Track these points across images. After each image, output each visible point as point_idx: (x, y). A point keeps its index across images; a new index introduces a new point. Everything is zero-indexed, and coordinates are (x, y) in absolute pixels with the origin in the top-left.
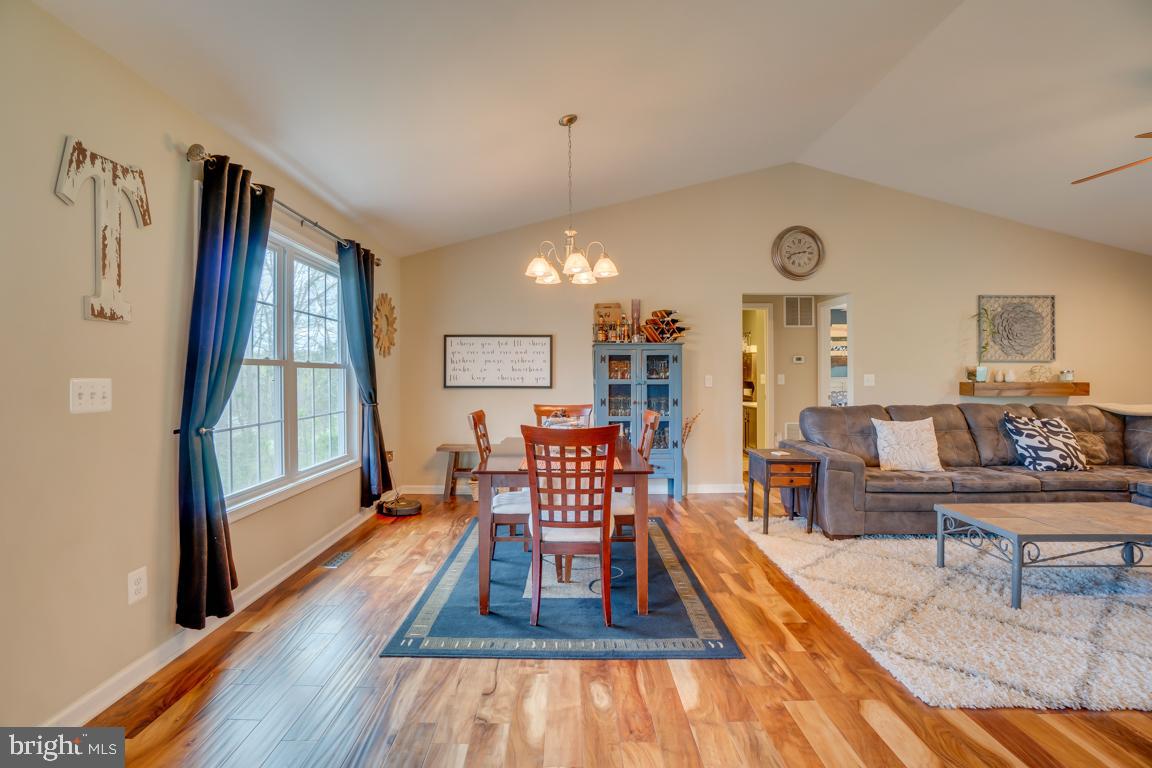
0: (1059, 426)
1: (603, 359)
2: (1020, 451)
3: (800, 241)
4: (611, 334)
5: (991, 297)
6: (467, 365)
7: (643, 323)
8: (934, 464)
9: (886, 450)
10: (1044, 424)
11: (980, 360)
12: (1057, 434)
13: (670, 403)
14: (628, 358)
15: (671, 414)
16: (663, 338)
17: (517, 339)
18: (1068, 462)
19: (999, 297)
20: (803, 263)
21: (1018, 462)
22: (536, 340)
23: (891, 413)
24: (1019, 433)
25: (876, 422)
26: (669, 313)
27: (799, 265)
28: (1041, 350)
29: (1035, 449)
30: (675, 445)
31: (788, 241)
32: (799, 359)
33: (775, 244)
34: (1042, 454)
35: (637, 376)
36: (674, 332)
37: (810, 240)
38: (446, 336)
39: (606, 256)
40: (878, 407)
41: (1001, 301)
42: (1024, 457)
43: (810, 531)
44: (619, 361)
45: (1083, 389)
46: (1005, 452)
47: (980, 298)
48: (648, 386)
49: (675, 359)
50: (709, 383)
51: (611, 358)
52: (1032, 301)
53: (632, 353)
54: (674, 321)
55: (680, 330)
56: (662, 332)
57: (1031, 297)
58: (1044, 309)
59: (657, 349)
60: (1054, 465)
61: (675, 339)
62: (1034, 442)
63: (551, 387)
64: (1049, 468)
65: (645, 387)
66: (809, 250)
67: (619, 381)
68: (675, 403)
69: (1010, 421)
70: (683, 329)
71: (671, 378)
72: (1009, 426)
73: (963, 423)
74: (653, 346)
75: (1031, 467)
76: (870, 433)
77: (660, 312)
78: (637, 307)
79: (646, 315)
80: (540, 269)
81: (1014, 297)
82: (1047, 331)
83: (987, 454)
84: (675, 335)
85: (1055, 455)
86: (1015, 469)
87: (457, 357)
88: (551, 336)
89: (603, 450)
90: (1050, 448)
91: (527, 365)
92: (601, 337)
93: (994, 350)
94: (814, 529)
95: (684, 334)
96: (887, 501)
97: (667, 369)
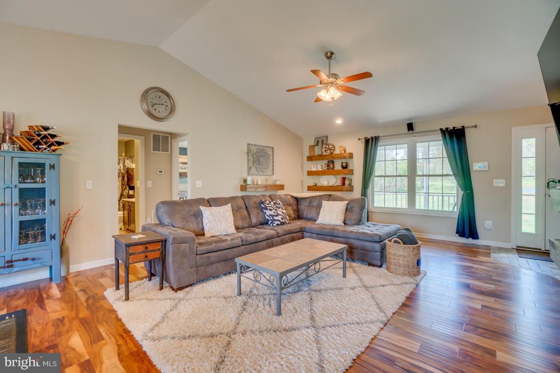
0: (280, 204)
2: (267, 217)
3: (160, 97)
5: (252, 145)
7: (16, 134)
8: (232, 230)
9: (208, 225)
10: (274, 203)
11: (249, 174)
12: (279, 208)
13: (47, 203)
15: (48, 213)
16: (39, 149)
18: (284, 221)
19: (255, 145)
20: (161, 111)
21: (265, 223)
23: (211, 202)
24: (266, 209)
25: (202, 208)
26: (46, 129)
27: (159, 112)
28: (269, 171)
29: (273, 216)
30: (53, 237)
31: (152, 95)
32: (161, 172)
33: (143, 95)
34: (275, 218)
35: (5, 180)
36: (52, 144)
37: (165, 97)
40: (203, 199)
41: (256, 147)
42: (268, 220)
45: (282, 187)
46: (261, 219)
47: (248, 144)
48: (21, 189)
49: (52, 167)
50: (89, 185)
52: (266, 148)
54: (53, 136)
55: (60, 144)
56: (39, 144)
57: (266, 147)
58: (270, 152)
59: (32, 157)
60: (279, 223)
61: (54, 151)
62: (272, 213)
64: (278, 225)
65: (16, 190)
66: (166, 104)
68: (53, 203)
69: (263, 203)
70: (62, 143)
71: (49, 183)
72: (262, 205)
73: (244, 206)
74: (26, 154)
75: (271, 225)
76: (199, 215)
77: (37, 126)
78: (10, 119)
81: (260, 146)
82: (271, 162)
83: (254, 220)
84: (53, 147)
85: (279, 218)
86: (265, 226)
90: (278, 215)
93: (253, 170)
94: (165, 284)
95: (62, 147)
96: (208, 258)
97: (43, 173)
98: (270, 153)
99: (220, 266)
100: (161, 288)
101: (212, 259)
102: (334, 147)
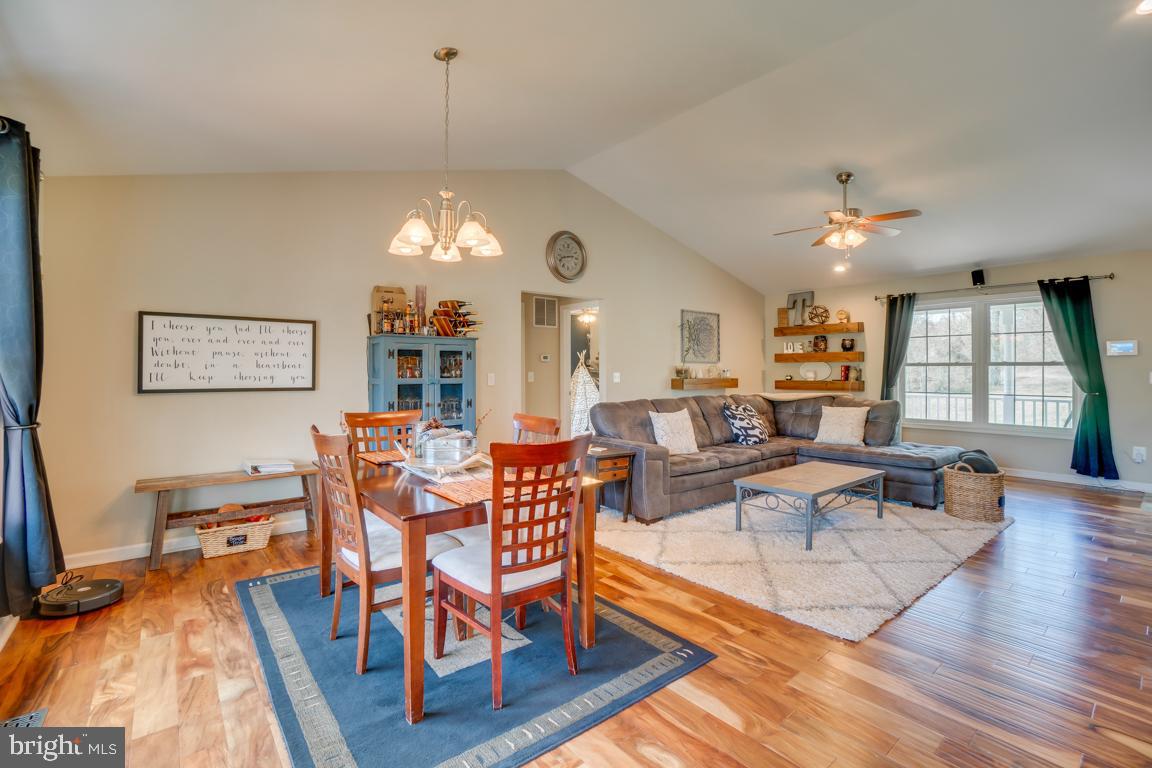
0: (751, 411)
1: (391, 354)
2: (735, 431)
3: (568, 246)
4: (397, 323)
5: (687, 311)
6: (180, 359)
7: (429, 313)
8: (694, 448)
9: (665, 438)
10: (744, 409)
11: (683, 360)
12: (752, 416)
13: (464, 404)
14: (418, 353)
15: (464, 416)
16: (456, 332)
17: (263, 323)
18: (763, 437)
19: (692, 312)
20: (572, 265)
21: (733, 440)
22: (293, 326)
23: (656, 406)
24: (734, 417)
25: (653, 414)
26: (461, 304)
27: (568, 268)
28: (714, 355)
29: (746, 429)
31: (560, 242)
32: (546, 357)
33: (549, 245)
34: (750, 432)
35: (430, 372)
37: (575, 245)
38: (141, 314)
40: (646, 401)
41: (693, 315)
42: (737, 436)
44: (410, 357)
45: (735, 383)
46: (727, 435)
47: (683, 311)
48: (443, 386)
49: (469, 356)
50: (491, 379)
51: (401, 353)
52: (709, 317)
53: (425, 348)
54: (466, 313)
55: (474, 323)
56: (455, 326)
57: (708, 314)
58: (714, 323)
59: (450, 344)
60: (757, 440)
61: (467, 333)
62: (744, 424)
63: (313, 388)
64: (755, 442)
65: (438, 388)
66: (575, 256)
67: (409, 381)
68: (469, 403)
69: (728, 409)
71: (463, 376)
72: (728, 412)
73: (700, 414)
74: (444, 340)
75: (744, 443)
76: (647, 424)
77: (452, 302)
78: (421, 295)
79: (431, 306)
81: (700, 313)
82: (715, 339)
83: (717, 435)
84: (467, 329)
85: (756, 432)
86: (734, 444)
87: (162, 346)
88: (314, 323)
90: (754, 428)
91: (278, 360)
92: (386, 327)
93: (690, 353)
94: (629, 517)
95: (476, 328)
96: (684, 482)
97: (459, 364)
98: (715, 325)
99: (695, 495)
100: (626, 521)
101: (688, 485)
102: (826, 311)
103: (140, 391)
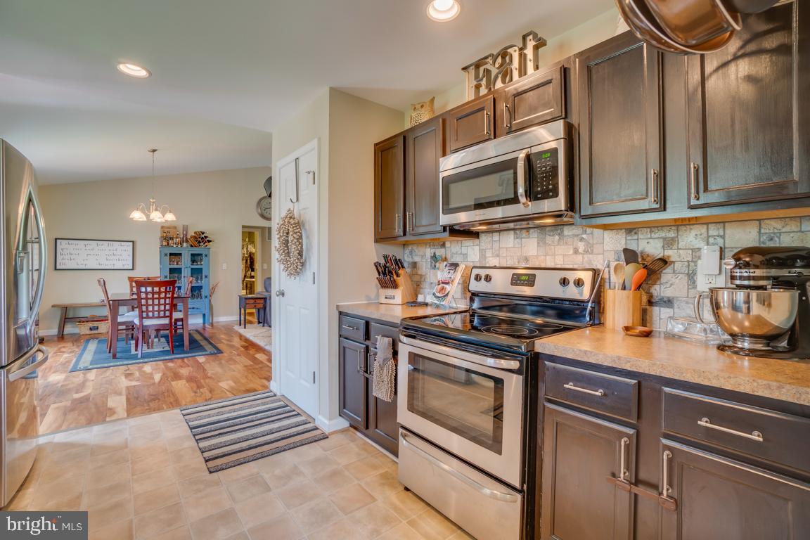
1: (166, 255)
4: (171, 242)
6: (73, 257)
7: (189, 237)
13: (203, 277)
14: (180, 254)
15: (203, 283)
16: (200, 245)
17: (110, 242)
22: (123, 243)
26: (203, 233)
27: (269, 214)
30: (206, 297)
35: (185, 264)
36: (206, 242)
38: (56, 239)
39: (170, 212)
43: (264, 326)
44: (175, 256)
48: (192, 269)
49: (206, 256)
50: (224, 266)
51: (171, 254)
53: (183, 252)
54: (206, 237)
55: (209, 241)
56: (199, 242)
59: (196, 250)
61: (206, 246)
63: (133, 269)
65: (190, 269)
67: (176, 266)
68: (206, 277)
70: (211, 241)
71: (203, 265)
74: (195, 249)
77: (198, 232)
78: (185, 228)
79: (191, 233)
80: (137, 215)
84: (206, 244)
87: (65, 252)
88: (133, 242)
89: (170, 289)
91: (117, 257)
92: (165, 243)
95: (211, 243)
97: (201, 260)
103: (56, 269)
